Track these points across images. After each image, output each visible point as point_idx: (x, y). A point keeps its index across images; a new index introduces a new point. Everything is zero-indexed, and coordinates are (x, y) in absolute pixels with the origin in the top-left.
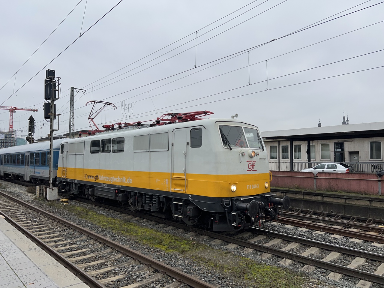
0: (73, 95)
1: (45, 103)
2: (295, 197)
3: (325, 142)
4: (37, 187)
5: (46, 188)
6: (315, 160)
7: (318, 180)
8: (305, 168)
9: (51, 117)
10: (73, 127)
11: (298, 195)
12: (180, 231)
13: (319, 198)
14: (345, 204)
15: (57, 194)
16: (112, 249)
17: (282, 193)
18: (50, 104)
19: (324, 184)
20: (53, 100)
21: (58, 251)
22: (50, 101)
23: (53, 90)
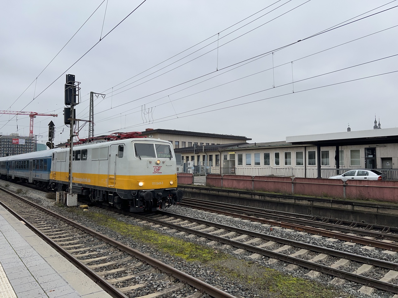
0: (93, 100)
1: (65, 109)
2: (322, 205)
3: (354, 148)
4: (57, 192)
5: (66, 194)
6: (345, 167)
7: (348, 188)
8: (333, 175)
9: (71, 122)
10: (92, 132)
11: (326, 203)
12: (202, 240)
13: (349, 207)
14: (378, 214)
15: (76, 200)
16: (132, 257)
17: (309, 201)
18: (70, 109)
19: (354, 191)
20: (73, 105)
21: (77, 258)
22: (69, 106)
23: (73, 95)
